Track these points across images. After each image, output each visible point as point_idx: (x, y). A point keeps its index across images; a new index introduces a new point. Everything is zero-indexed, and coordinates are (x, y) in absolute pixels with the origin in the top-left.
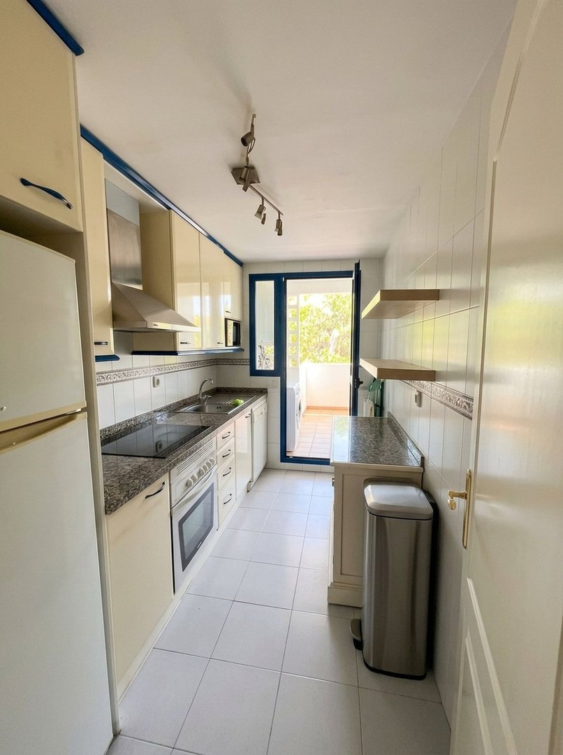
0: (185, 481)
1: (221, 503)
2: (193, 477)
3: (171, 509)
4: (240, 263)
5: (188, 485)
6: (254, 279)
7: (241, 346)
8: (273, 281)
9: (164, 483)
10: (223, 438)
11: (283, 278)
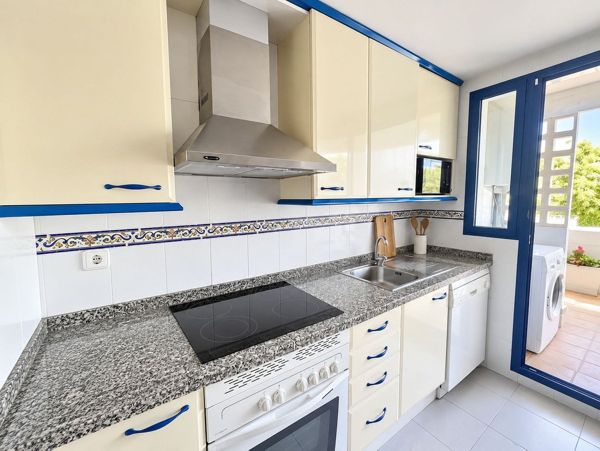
3: (207, 444)
6: (478, 97)
7: (452, 194)
8: (516, 91)
9: (185, 408)
10: (369, 331)
11: (537, 80)
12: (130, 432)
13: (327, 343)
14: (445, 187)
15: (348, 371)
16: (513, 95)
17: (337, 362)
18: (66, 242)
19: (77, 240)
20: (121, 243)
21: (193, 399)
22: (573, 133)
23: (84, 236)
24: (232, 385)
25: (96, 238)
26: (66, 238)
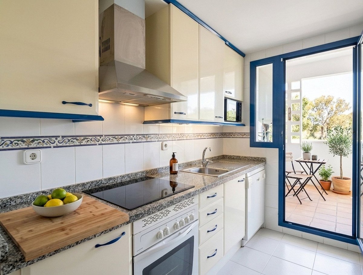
0: (155, 233)
1: (204, 257)
2: (165, 231)
3: (133, 257)
4: (243, 54)
5: (158, 236)
6: (254, 65)
7: (242, 122)
8: (272, 64)
9: (123, 233)
10: (208, 197)
11: (282, 59)
12: (97, 246)
13: (188, 203)
14: (238, 118)
15: (198, 221)
16: (271, 65)
17: (193, 214)
18: (11, 143)
19: (20, 142)
20: (48, 145)
21: (127, 229)
22: (300, 90)
23: (25, 139)
24: (145, 223)
25: (33, 141)
26: (12, 140)
